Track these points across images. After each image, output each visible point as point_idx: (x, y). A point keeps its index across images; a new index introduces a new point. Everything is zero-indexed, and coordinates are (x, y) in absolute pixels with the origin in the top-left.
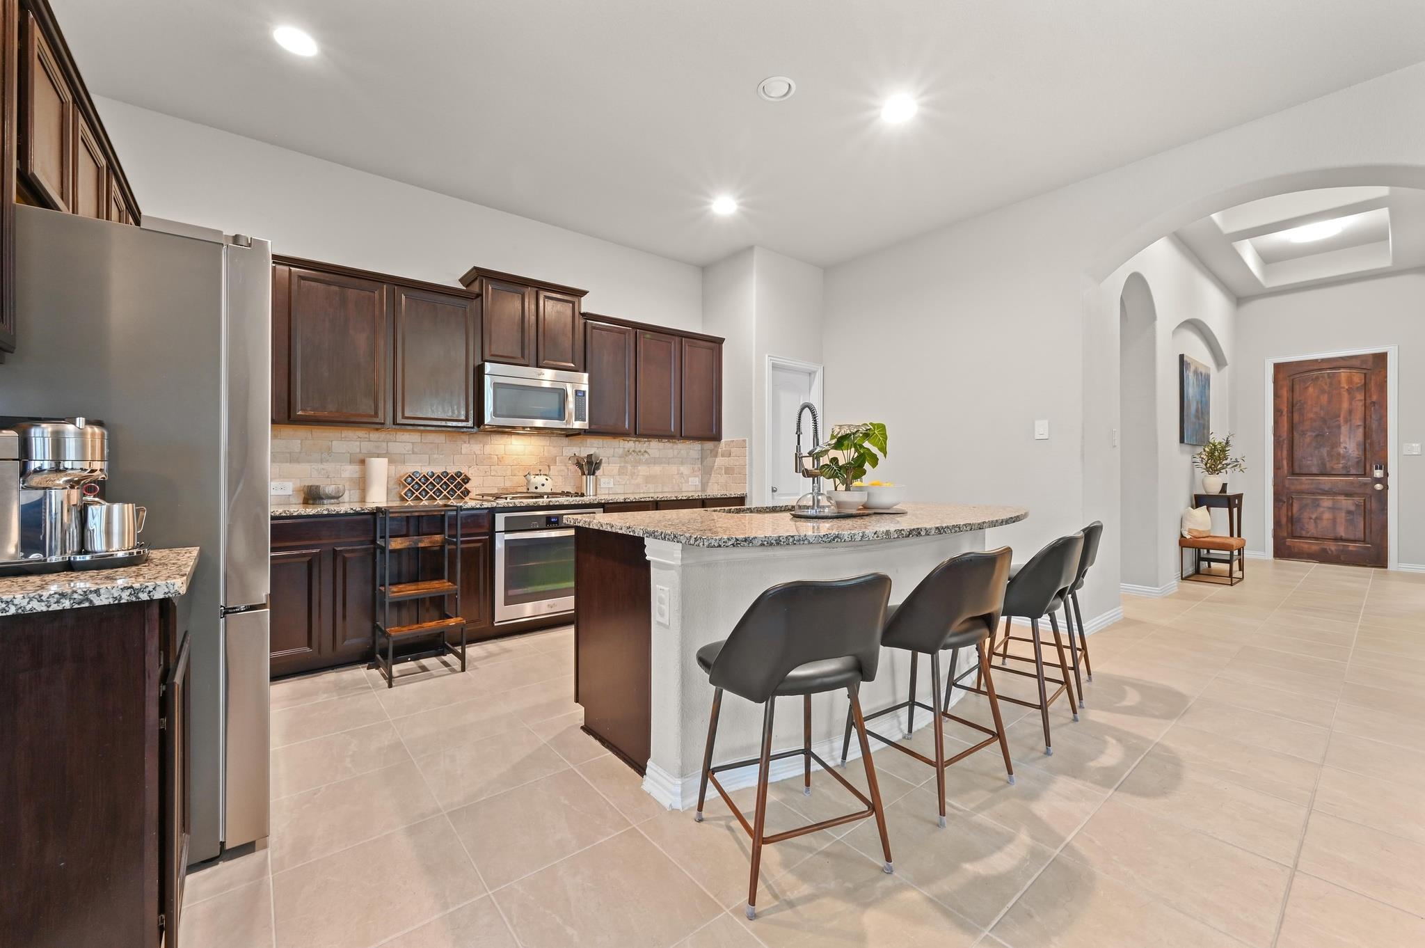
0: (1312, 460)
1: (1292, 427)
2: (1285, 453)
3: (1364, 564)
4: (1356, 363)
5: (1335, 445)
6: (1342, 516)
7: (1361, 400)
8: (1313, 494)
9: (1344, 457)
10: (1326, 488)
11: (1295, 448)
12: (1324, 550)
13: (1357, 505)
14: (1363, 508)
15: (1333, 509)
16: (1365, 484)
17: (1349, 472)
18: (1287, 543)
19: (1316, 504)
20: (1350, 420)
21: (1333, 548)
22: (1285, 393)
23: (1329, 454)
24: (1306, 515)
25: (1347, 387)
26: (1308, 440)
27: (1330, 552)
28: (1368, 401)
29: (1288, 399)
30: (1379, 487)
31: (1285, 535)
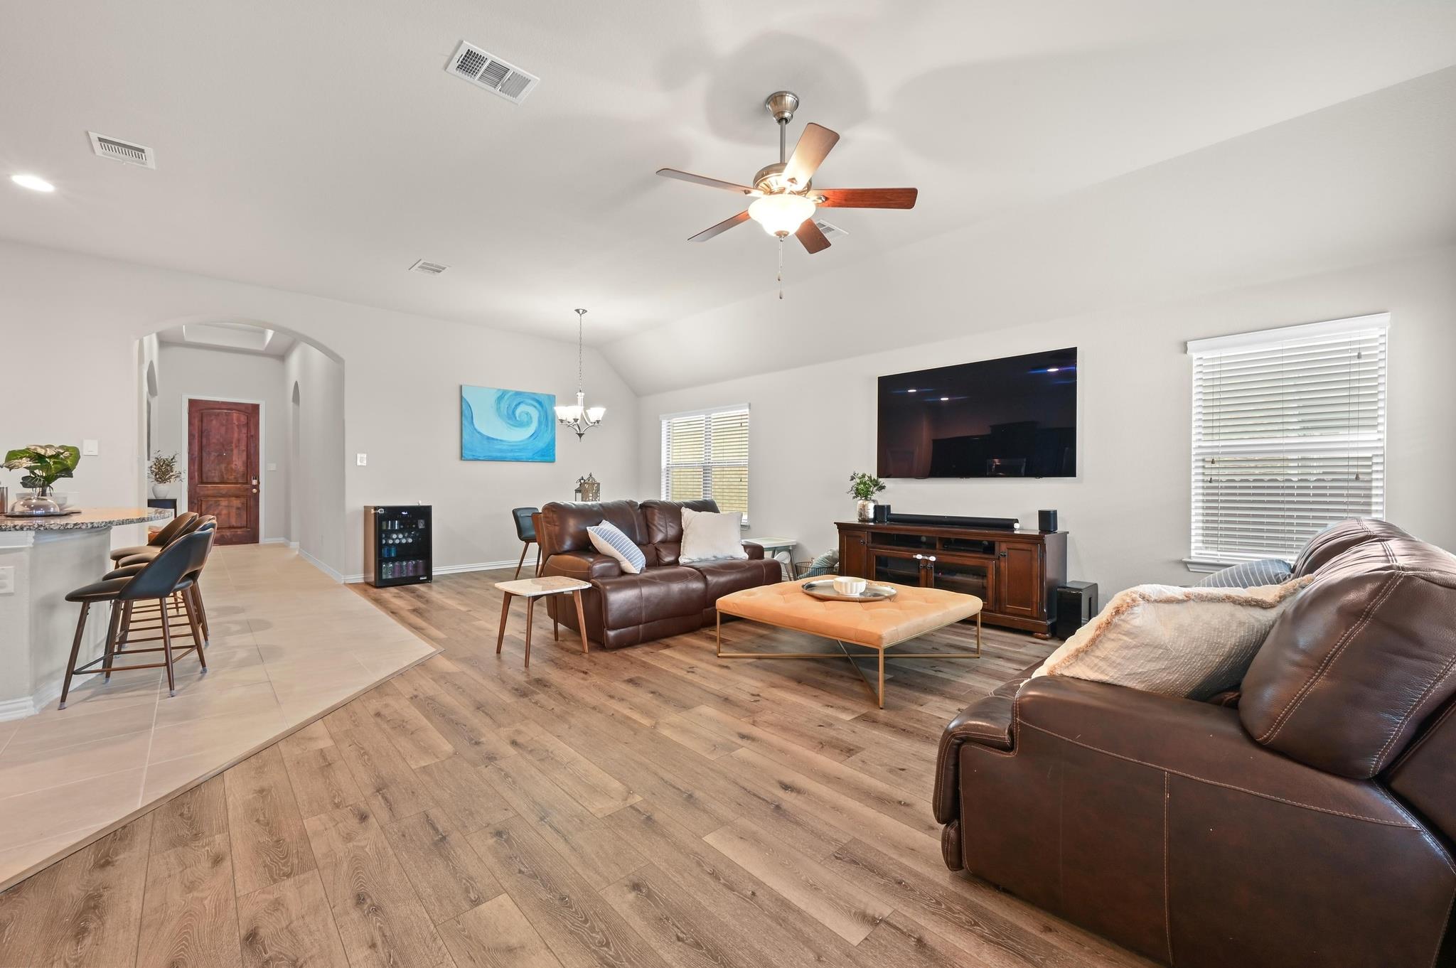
0: (214, 473)
1: (202, 448)
2: (196, 467)
3: (245, 542)
4: (242, 408)
5: (230, 462)
6: (234, 511)
7: (245, 433)
8: (216, 496)
9: (235, 471)
10: (224, 492)
11: (203, 464)
12: (223, 536)
13: (243, 504)
14: (245, 505)
15: (228, 507)
16: (247, 489)
17: (237, 481)
19: (218, 504)
20: (239, 446)
21: (228, 534)
22: (196, 422)
23: (226, 468)
25: (237, 424)
26: (212, 458)
27: (226, 537)
28: (249, 435)
29: (198, 427)
30: (255, 491)
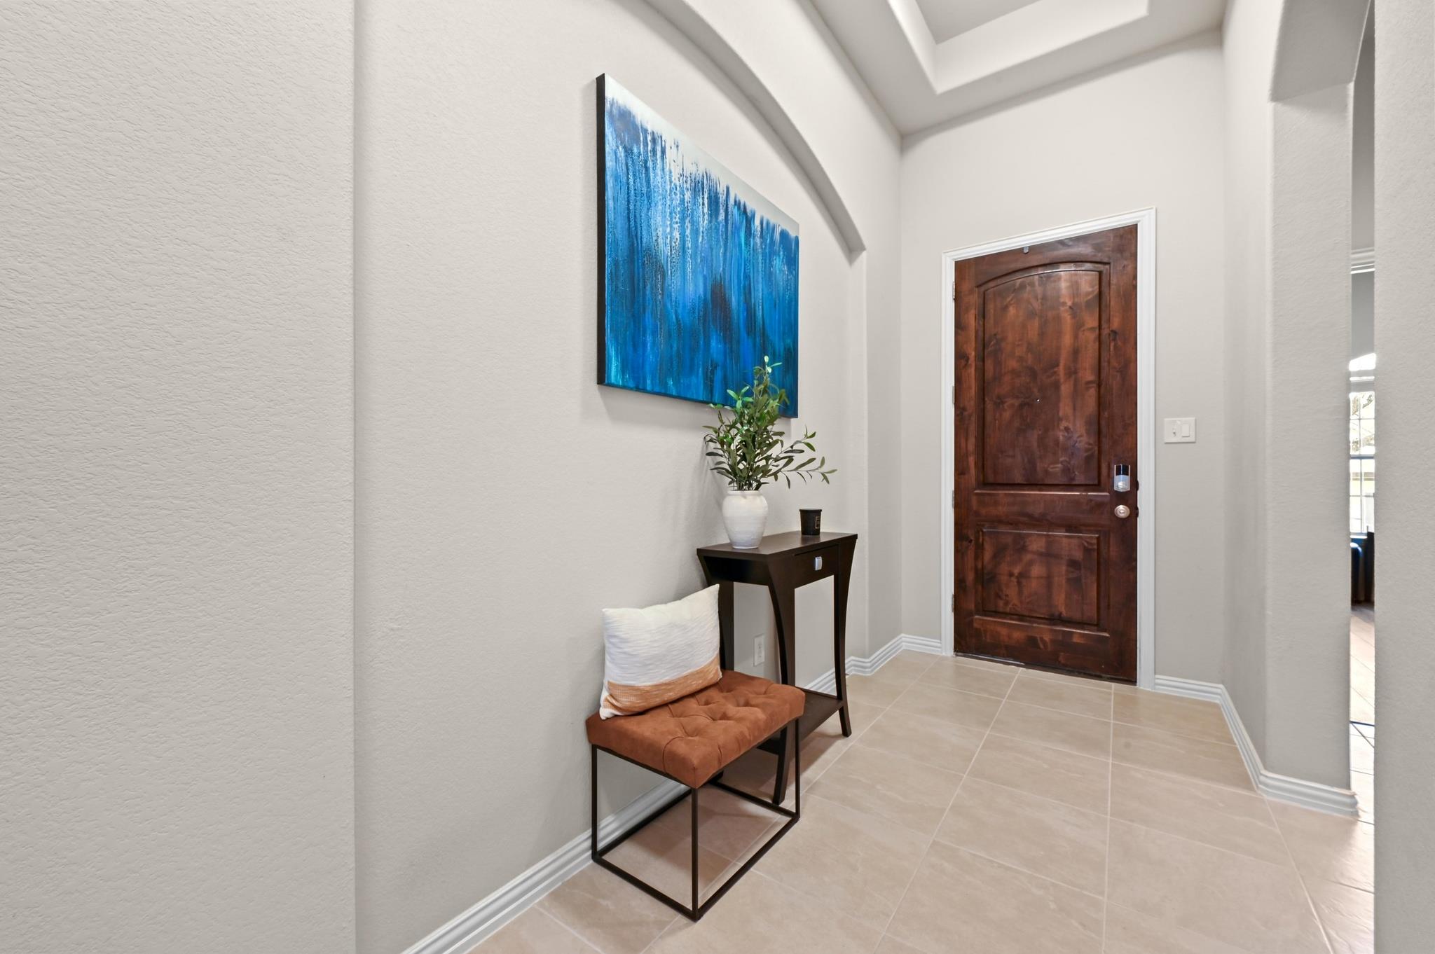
0: (1013, 457)
1: (984, 389)
2: (972, 441)
3: (1098, 673)
4: (1084, 250)
5: (1051, 423)
6: (1061, 571)
7: (1092, 329)
8: (1014, 524)
9: (1065, 449)
10: (1037, 510)
11: (987, 431)
12: (1032, 641)
13: (1087, 551)
14: (1095, 554)
15: (1049, 555)
16: (1098, 506)
17: (1073, 479)
18: (976, 625)
19: (1020, 547)
20: (1076, 372)
21: (1046, 637)
22: (971, 320)
23: (1041, 440)
24: (1004, 568)
25: (1069, 303)
26: (1007, 415)
27: (1042, 646)
28: (1105, 332)
29: (977, 332)
30: (1122, 510)
31: (972, 606)
